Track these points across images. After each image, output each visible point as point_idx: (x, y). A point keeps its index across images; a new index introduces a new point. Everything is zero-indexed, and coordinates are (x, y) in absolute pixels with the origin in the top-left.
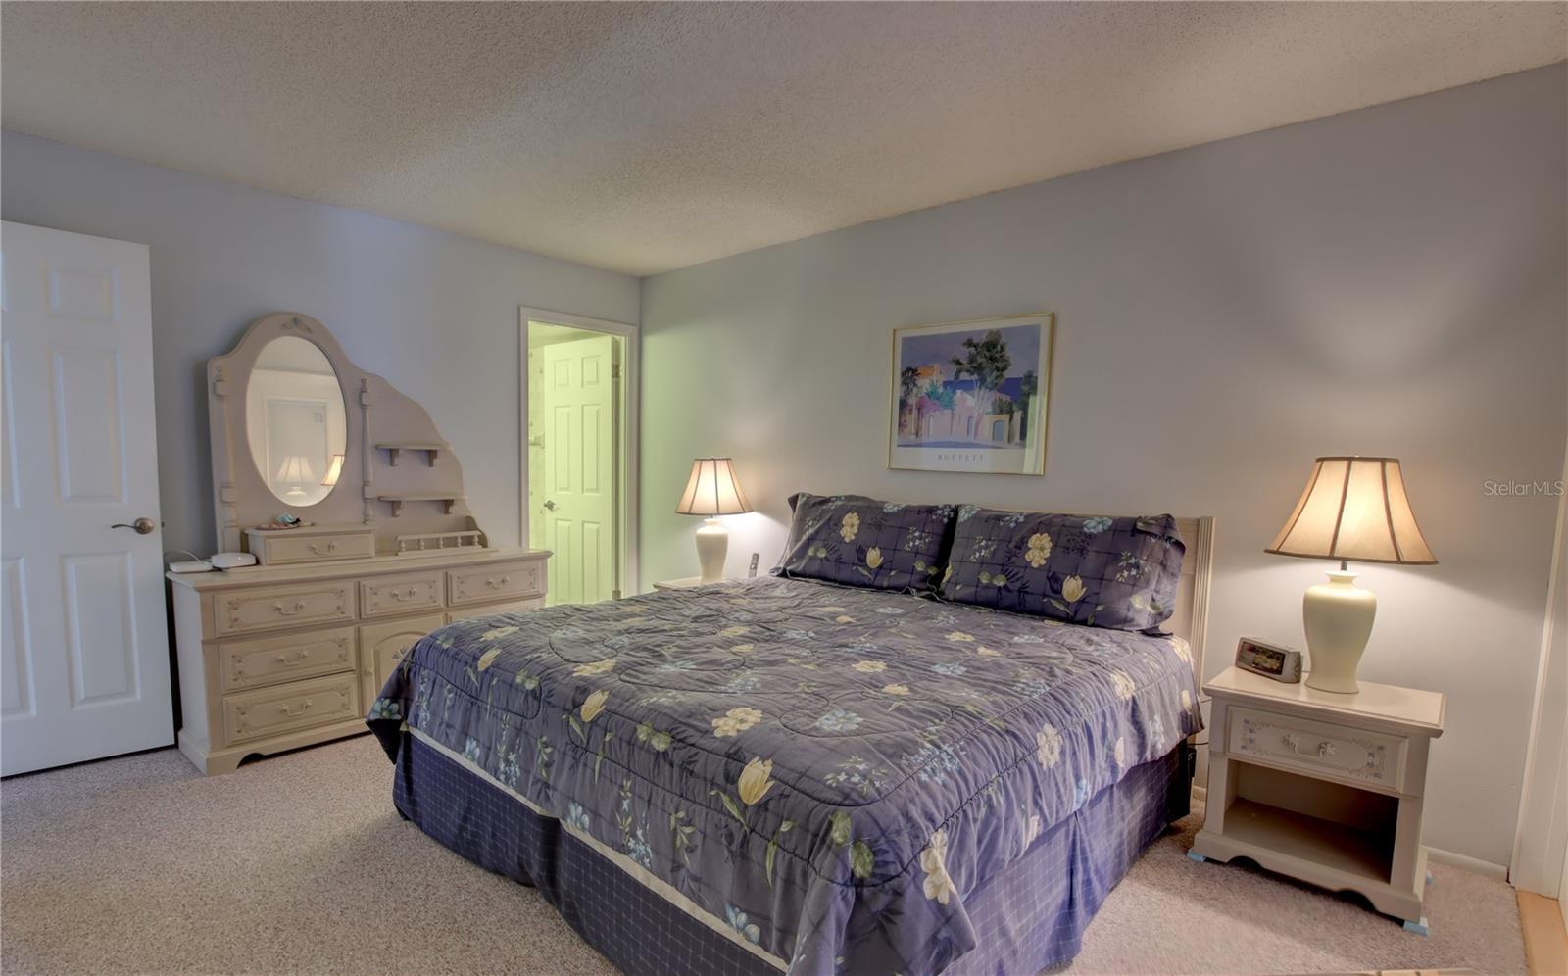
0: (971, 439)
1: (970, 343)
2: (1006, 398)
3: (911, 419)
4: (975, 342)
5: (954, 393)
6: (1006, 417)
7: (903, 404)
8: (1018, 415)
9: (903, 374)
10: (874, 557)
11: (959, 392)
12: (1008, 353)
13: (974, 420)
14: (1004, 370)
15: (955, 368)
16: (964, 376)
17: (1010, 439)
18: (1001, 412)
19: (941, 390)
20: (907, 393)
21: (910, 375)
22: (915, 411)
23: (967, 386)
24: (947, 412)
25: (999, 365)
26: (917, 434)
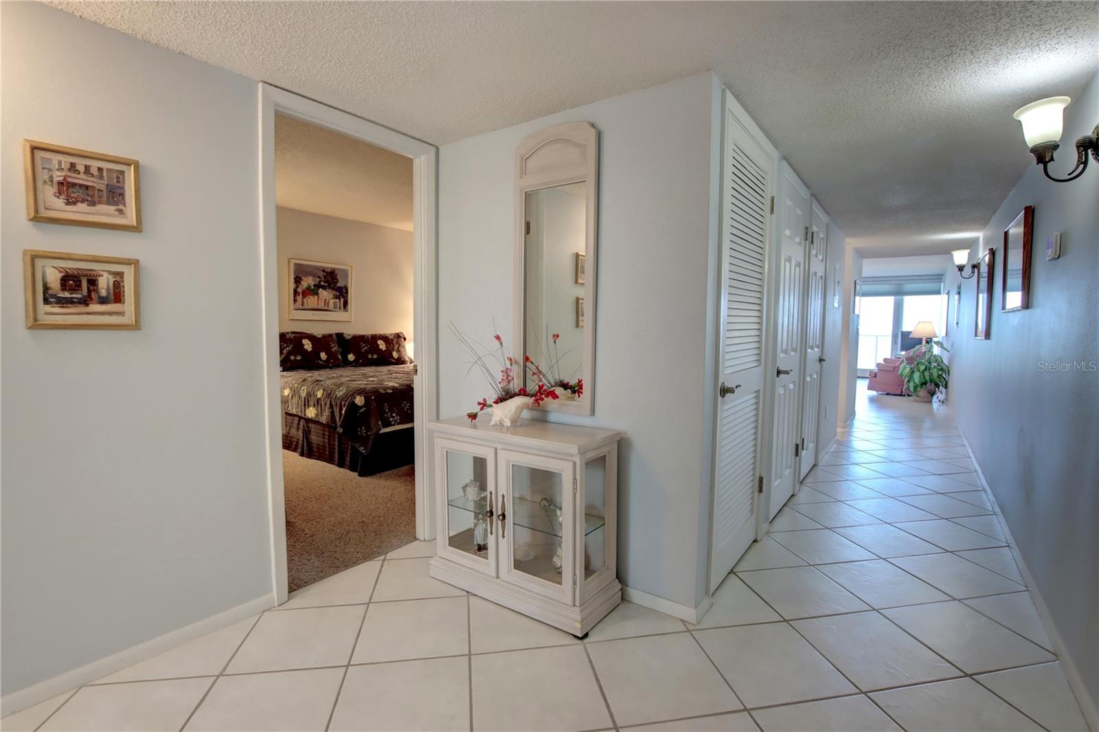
0: (326, 308)
1: (324, 271)
2: (338, 294)
3: (299, 298)
4: (326, 270)
5: (319, 289)
6: (338, 300)
7: (296, 292)
8: (342, 300)
9: (295, 279)
10: (323, 356)
11: (321, 289)
12: (338, 277)
13: (327, 301)
14: (337, 282)
15: (318, 280)
16: (322, 283)
17: (340, 309)
18: (336, 298)
19: (313, 287)
20: (297, 287)
21: (298, 280)
22: (301, 295)
23: (324, 288)
24: (316, 297)
25: (336, 281)
26: (303, 305)
